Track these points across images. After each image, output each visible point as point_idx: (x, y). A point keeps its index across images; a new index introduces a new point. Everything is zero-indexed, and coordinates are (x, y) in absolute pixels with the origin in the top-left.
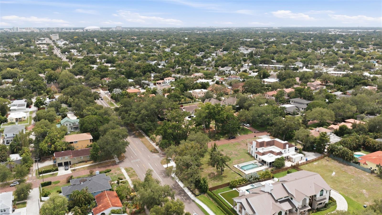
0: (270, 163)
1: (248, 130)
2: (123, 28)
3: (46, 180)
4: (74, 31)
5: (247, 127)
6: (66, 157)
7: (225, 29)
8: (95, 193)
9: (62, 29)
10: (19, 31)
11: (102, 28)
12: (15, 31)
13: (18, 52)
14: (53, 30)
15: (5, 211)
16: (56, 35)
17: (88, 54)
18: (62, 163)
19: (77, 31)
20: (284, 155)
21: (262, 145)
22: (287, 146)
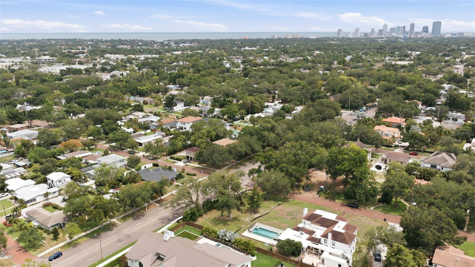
3: (161, 163)
6: (192, 153)
13: (412, 61)
20: (319, 247)
21: (312, 218)
22: (330, 235)
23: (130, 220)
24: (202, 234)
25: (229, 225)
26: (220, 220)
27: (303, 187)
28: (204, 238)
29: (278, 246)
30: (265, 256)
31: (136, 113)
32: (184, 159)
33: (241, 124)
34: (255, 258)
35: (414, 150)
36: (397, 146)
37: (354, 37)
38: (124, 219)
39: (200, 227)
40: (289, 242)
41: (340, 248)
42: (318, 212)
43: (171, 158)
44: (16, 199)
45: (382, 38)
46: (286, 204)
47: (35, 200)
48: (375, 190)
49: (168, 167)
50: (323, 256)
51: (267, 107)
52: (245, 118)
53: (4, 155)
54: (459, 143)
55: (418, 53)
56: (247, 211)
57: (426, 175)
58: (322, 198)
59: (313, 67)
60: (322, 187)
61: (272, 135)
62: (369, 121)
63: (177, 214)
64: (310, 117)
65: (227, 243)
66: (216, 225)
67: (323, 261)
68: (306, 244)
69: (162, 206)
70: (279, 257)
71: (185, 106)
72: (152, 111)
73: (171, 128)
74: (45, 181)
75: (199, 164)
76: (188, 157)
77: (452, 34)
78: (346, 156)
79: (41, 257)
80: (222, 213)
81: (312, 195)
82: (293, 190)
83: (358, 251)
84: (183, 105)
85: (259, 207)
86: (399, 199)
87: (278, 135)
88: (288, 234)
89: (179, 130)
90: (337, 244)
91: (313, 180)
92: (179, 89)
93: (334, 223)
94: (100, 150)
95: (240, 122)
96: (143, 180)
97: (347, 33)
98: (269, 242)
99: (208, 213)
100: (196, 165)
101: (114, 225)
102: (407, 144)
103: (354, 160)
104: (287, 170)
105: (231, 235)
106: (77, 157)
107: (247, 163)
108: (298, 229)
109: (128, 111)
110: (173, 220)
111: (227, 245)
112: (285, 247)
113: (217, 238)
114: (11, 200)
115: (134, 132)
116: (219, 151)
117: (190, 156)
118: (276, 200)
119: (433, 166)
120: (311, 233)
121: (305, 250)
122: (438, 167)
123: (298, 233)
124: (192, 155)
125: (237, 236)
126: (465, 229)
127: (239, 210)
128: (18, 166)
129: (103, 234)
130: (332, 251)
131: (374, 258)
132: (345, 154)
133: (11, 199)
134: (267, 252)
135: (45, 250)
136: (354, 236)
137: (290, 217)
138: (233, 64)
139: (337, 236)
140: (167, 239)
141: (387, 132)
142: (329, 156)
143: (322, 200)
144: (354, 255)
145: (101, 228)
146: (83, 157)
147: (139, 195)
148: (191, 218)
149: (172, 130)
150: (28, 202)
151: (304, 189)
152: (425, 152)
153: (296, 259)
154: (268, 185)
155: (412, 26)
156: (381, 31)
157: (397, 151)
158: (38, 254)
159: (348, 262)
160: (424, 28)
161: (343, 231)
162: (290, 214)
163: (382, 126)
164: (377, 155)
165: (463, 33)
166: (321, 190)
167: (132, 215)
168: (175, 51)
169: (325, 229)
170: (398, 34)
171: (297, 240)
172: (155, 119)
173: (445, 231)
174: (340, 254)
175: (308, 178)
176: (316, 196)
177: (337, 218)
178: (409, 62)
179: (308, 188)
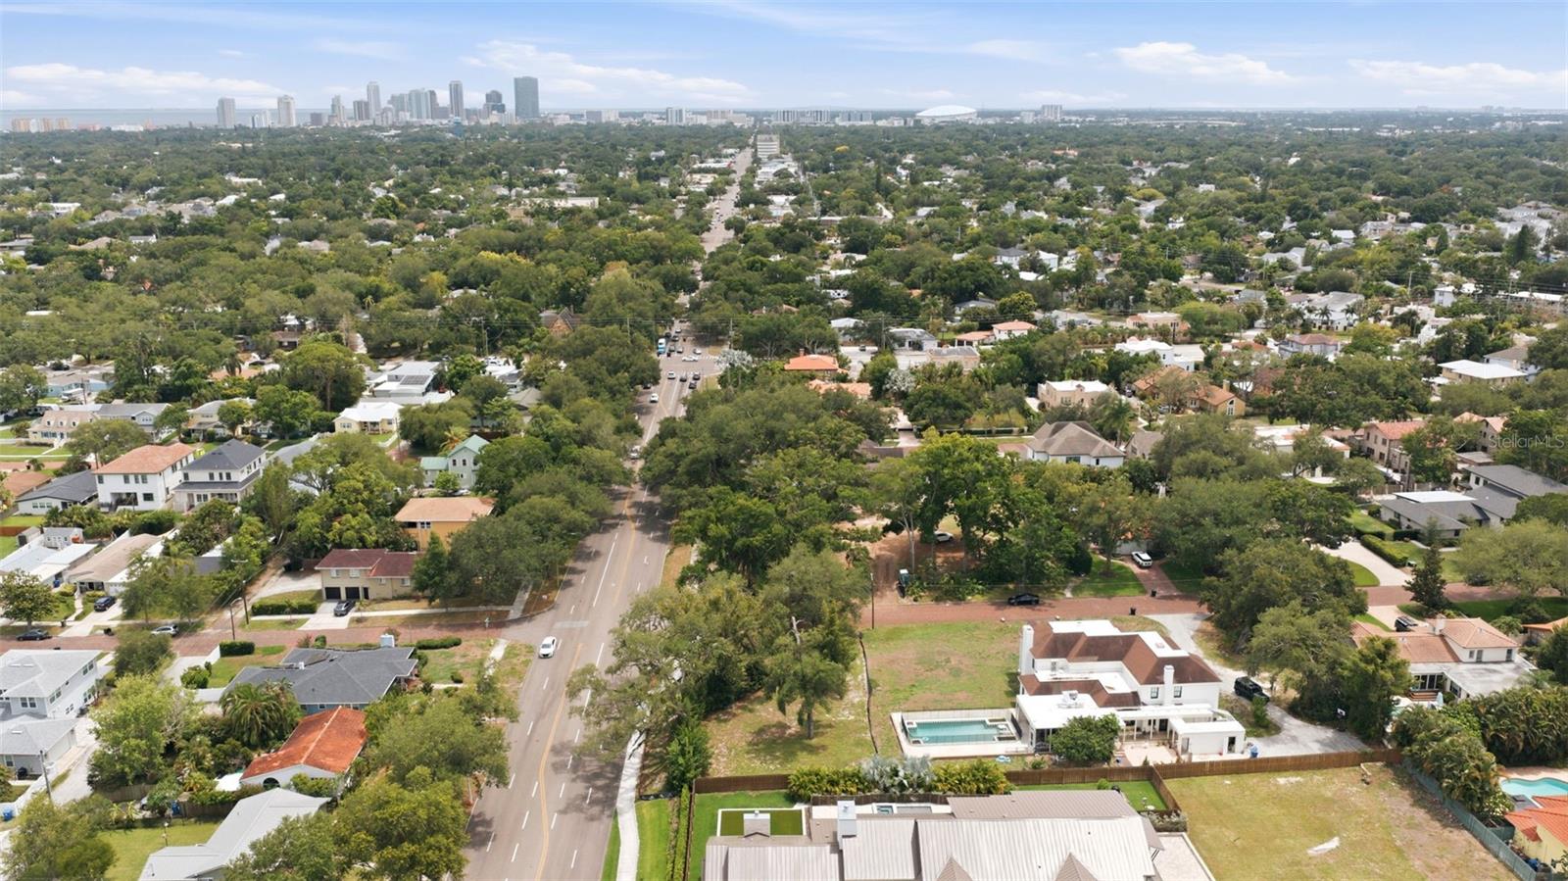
0: (1042, 734)
1: (1134, 577)
2: (1068, 113)
3: (242, 637)
4: (871, 123)
5: (1138, 563)
6: (354, 571)
7: (1547, 117)
8: (322, 706)
9: (834, 115)
10: (684, 123)
11: (982, 114)
12: (673, 121)
13: (592, 196)
14: (802, 120)
15: (33, 705)
16: (771, 140)
17: (824, 212)
18: (338, 589)
19: (881, 123)
20: (1150, 713)
22: (1170, 672)
25: (822, 747)
32: (318, 600)
40: (1089, 725)
41: (1196, 697)
43: (255, 612)
49: (313, 643)
50: (1183, 731)
58: (927, 602)
60: (904, 572)
66: (787, 760)
67: (1187, 743)
73: (71, 505)
76: (331, 594)
77: (572, 117)
81: (892, 602)
89: (113, 507)
97: (253, 114)
108: (1046, 689)
110: (610, 798)
117: (336, 587)
123: (1062, 698)
124: (355, 578)
130: (1185, 711)
139: (1181, 671)
143: (934, 608)
148: (699, 764)
155: (456, 92)
156: (362, 108)
160: (489, 97)
161: (1184, 653)
165: (599, 114)
170: (419, 116)
176: (906, 601)
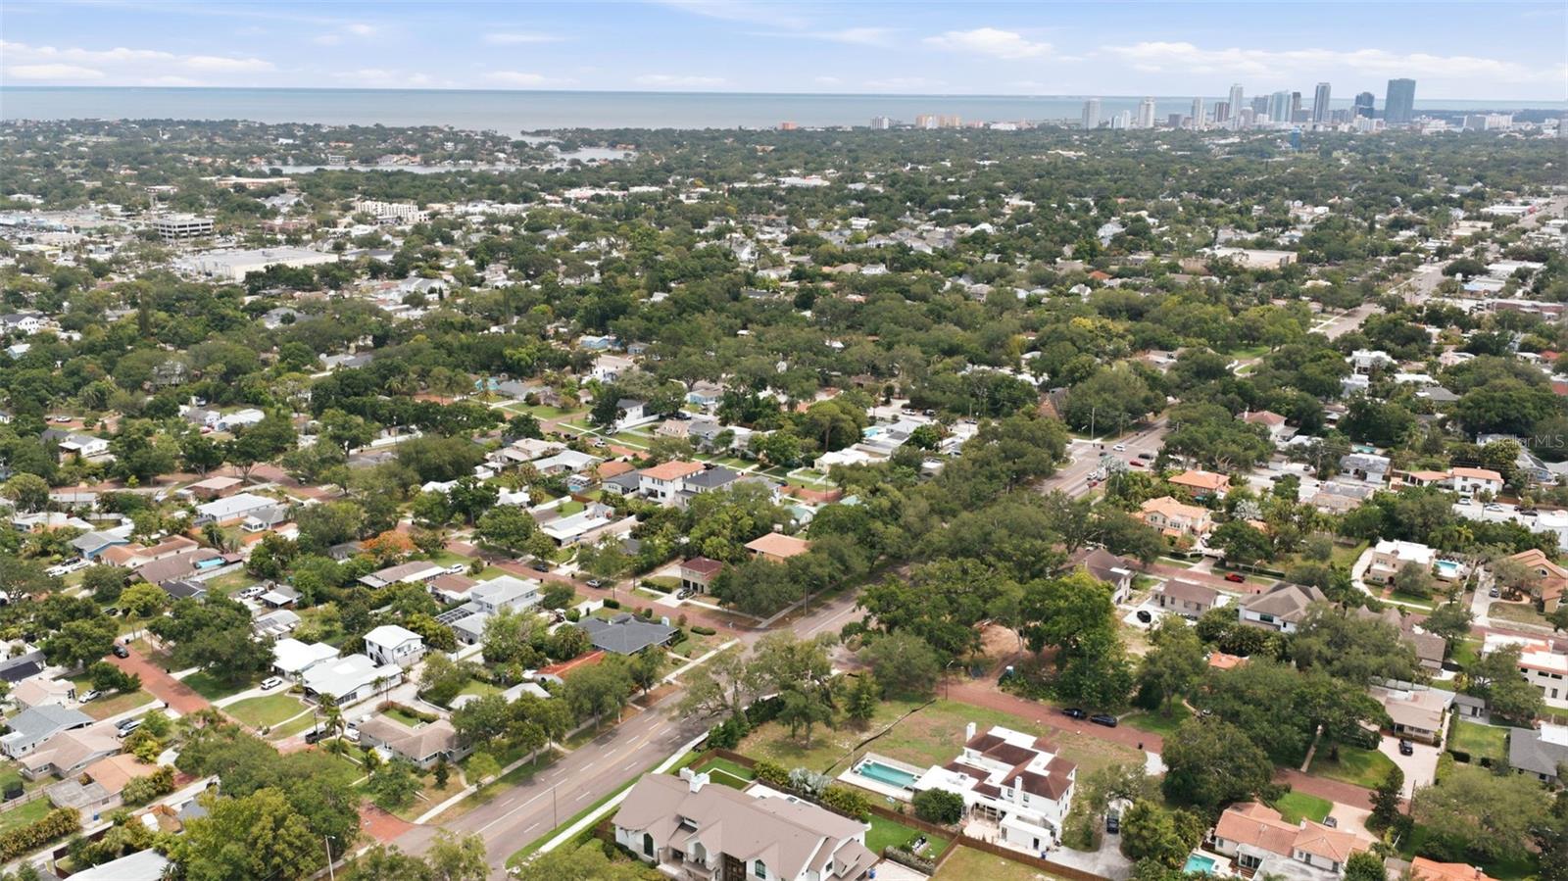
3: (622, 597)
15: (491, 608)
18: (691, 582)
20: (998, 804)
21: (987, 745)
22: (1019, 781)
23: (588, 746)
24: (754, 777)
25: (808, 757)
26: (788, 744)
27: (966, 668)
28: (759, 786)
29: (914, 802)
30: (889, 823)
31: (520, 443)
32: (678, 586)
33: (808, 479)
34: (869, 826)
35: (1237, 568)
36: (1198, 556)
37: (1135, 126)
38: (575, 741)
39: (749, 762)
40: (937, 795)
41: (1039, 806)
42: (997, 732)
43: (645, 584)
44: (309, 693)
45: (1224, 133)
46: (927, 708)
47: (354, 695)
48: (1124, 680)
49: (643, 611)
50: (1005, 822)
51: (873, 421)
52: (816, 462)
53: (218, 573)
54: (1351, 546)
55: (1321, 210)
56: (845, 725)
57: (1243, 643)
58: (1009, 695)
59: (1002, 274)
60: (1010, 668)
61: (893, 529)
62: (1135, 483)
63: (690, 730)
64: (986, 471)
65: (811, 796)
66: (780, 756)
67: (1004, 832)
68: (971, 798)
69: (650, 710)
70: (917, 824)
71: (646, 415)
72: (558, 430)
73: (625, 491)
74: (360, 647)
75: (719, 604)
76: (686, 584)
78: (1062, 603)
79: (426, 825)
80: (794, 731)
81: (984, 688)
82: (945, 675)
83: (1076, 814)
84: (641, 411)
85: (871, 716)
86: (1175, 699)
87: (907, 528)
88: (935, 778)
89: (645, 496)
90: (1033, 797)
91: (990, 650)
92: (617, 348)
93: (1029, 755)
94: (459, 558)
95: (804, 473)
96: (596, 648)
98: (895, 793)
99: (759, 729)
100: (711, 605)
101: (556, 754)
102: (1220, 552)
103: (1080, 611)
104: (931, 632)
105: (815, 779)
106: (407, 579)
107: (832, 602)
108: (955, 768)
109: (497, 432)
110: (682, 744)
111: (809, 800)
112: (930, 806)
113: (787, 786)
114: (293, 695)
115: (532, 504)
116: (768, 576)
117: (692, 580)
118: (906, 698)
119: (1266, 619)
120: (982, 775)
121: (968, 810)
122: (1276, 621)
123: (954, 776)
124: (697, 577)
125: (828, 781)
126: (1304, 769)
127: (829, 724)
128: (273, 606)
129: (540, 777)
130: (1023, 812)
131: (1105, 826)
132: (1060, 597)
133: (293, 691)
134: (892, 815)
135: (426, 810)
136: (1070, 782)
137: (938, 739)
138: (762, 250)
139: (1033, 784)
140: (697, 789)
141: (1177, 519)
142: (1026, 598)
143: (1008, 701)
144: (1067, 821)
145: (530, 762)
146: (426, 580)
147: (608, 690)
148: (725, 741)
149: (629, 497)
150: (342, 700)
151: (967, 674)
152: (1262, 572)
153: (951, 829)
154: (889, 668)
155: (1323, 91)
156: (1222, 108)
157: (1199, 567)
158: (414, 819)
159: (1053, 834)
160: (1360, 97)
161: (1046, 773)
162: (939, 732)
163: (1166, 498)
164: (1147, 580)
166: (1008, 675)
167: (590, 733)
168: (572, 185)
169: (1011, 768)
170: (1278, 120)
171: (953, 790)
172: (576, 460)
173: (1244, 772)
174: (1037, 818)
175: (977, 647)
176: (997, 689)
177: (1037, 745)
178: (1283, 255)
179: (977, 670)
